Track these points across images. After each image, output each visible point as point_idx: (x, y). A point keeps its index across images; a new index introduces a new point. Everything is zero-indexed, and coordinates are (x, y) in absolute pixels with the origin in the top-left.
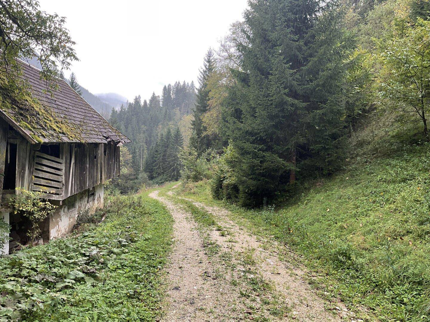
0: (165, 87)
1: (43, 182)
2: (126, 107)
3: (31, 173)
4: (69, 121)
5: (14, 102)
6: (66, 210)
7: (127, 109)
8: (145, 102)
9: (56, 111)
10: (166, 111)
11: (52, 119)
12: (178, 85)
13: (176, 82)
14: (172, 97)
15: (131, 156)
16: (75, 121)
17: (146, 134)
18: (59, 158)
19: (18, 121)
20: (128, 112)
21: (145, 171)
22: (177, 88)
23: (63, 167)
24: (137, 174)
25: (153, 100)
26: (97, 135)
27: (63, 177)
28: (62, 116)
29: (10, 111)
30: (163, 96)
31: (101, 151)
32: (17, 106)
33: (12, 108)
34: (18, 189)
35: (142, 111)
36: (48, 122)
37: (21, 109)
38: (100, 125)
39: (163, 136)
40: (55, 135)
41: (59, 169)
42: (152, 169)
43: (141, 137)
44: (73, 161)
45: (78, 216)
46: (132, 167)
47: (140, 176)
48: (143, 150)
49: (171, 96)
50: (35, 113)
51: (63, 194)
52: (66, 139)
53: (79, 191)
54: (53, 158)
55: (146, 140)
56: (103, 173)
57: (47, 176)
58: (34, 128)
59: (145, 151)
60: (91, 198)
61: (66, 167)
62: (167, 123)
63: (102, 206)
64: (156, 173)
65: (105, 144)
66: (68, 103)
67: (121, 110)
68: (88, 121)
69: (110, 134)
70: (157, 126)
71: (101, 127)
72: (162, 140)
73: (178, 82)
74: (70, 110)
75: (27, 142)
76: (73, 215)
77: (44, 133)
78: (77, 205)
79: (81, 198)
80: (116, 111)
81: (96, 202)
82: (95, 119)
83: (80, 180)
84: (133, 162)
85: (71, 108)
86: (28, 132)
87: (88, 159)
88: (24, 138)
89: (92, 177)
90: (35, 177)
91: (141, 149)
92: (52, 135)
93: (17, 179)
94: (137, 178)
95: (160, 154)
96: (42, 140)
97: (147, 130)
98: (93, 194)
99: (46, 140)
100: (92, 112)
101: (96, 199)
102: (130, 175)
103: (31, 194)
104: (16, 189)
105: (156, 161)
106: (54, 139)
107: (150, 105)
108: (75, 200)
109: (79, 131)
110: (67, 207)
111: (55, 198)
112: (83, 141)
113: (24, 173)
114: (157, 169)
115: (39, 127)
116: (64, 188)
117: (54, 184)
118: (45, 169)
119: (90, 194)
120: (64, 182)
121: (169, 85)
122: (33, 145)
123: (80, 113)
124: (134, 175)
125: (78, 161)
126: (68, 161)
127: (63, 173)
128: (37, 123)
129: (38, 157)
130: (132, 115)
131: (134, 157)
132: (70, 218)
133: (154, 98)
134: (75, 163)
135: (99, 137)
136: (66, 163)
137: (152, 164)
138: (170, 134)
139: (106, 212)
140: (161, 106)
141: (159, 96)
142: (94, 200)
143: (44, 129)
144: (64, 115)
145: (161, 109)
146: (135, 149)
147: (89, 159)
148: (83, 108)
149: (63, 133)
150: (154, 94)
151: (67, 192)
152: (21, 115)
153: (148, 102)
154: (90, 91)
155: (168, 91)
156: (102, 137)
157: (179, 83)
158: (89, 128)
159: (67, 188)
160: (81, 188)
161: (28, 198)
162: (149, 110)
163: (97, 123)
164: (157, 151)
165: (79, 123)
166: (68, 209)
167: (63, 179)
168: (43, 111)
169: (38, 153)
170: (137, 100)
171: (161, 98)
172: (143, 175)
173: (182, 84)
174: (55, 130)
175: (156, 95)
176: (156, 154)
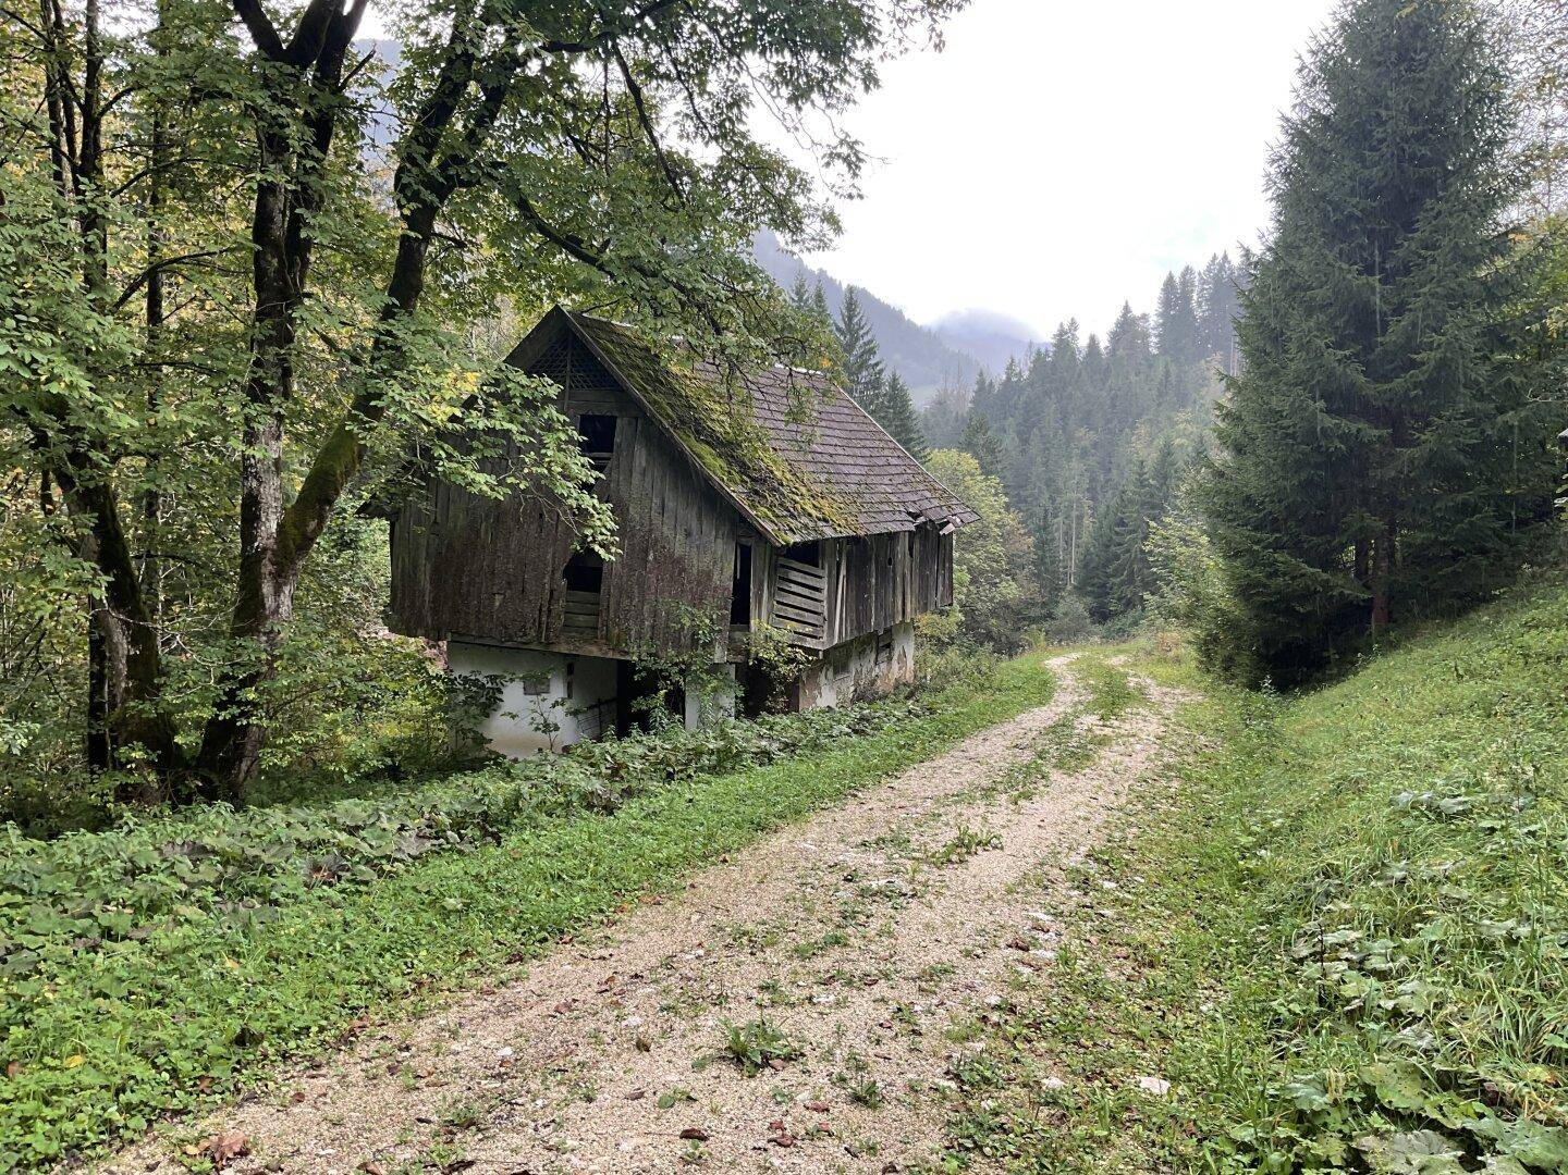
0: (1171, 279)
1: (791, 613)
2: (1024, 368)
3: (771, 595)
4: (835, 488)
5: (744, 468)
6: (830, 674)
7: (1026, 374)
8: (1093, 342)
9: (812, 468)
10: (1167, 374)
11: (804, 490)
12: (1222, 267)
13: (1215, 258)
14: (1198, 313)
15: (1031, 540)
16: (846, 484)
17: (1092, 461)
18: (817, 566)
19: (754, 507)
20: (1031, 384)
21: (1080, 590)
22: (1217, 280)
23: (824, 584)
24: (1051, 601)
25: (1124, 332)
26: (894, 512)
27: (825, 603)
28: (823, 478)
29: (740, 488)
30: (1160, 315)
31: (902, 547)
32: (749, 477)
33: (743, 481)
34: (753, 622)
35: (1080, 375)
36: (798, 498)
37: (753, 480)
38: (905, 484)
39: (1146, 470)
40: (811, 525)
41: (817, 589)
42: (1104, 585)
43: (1073, 471)
44: (843, 572)
45: (855, 691)
46: (1038, 576)
47: (1060, 610)
48: (1080, 518)
49: (1192, 311)
50: (776, 485)
51: (825, 638)
52: (829, 533)
53: (856, 634)
54: (807, 568)
55: (1092, 480)
56: (908, 597)
57: (797, 601)
58: (777, 516)
59: (1086, 521)
60: (884, 655)
61: (829, 583)
62: (1170, 418)
63: (909, 677)
64: (1119, 599)
65: (910, 532)
66: (835, 441)
67: (1009, 379)
68: (877, 480)
69: (926, 505)
70: (1133, 428)
71: (905, 489)
72: (1142, 483)
73: (1220, 256)
74: (839, 460)
75: (767, 541)
76: (844, 687)
77: (794, 524)
78: (853, 667)
79: (861, 654)
80: (991, 384)
81: (895, 666)
82: (893, 470)
83: (857, 609)
84: (1040, 562)
85: (840, 451)
86: (769, 527)
87: (873, 567)
88: (761, 536)
89: (881, 606)
90: (778, 602)
91: (1074, 514)
92: (806, 526)
93: (752, 607)
94: (1050, 616)
95: (1134, 531)
96: (793, 539)
97: (1095, 445)
98: (889, 646)
99: (797, 539)
100: (887, 452)
101: (895, 658)
102: (1031, 604)
103: (774, 632)
104: (752, 622)
105: (1117, 557)
106: (809, 534)
107: (1113, 351)
108: (848, 656)
109: (854, 509)
110: (831, 670)
111: (810, 643)
112: (862, 533)
113: (761, 596)
114: (1122, 584)
115: (785, 513)
116: (826, 627)
117: (808, 617)
118: (794, 588)
119: (883, 643)
120: (826, 614)
121: (1188, 271)
122: (778, 548)
123: (860, 461)
124: (1044, 604)
125: (853, 572)
126: (834, 572)
127: (823, 596)
128: (781, 505)
129: (784, 566)
130: (1046, 393)
131: (1042, 545)
132: (838, 693)
133: (1127, 327)
134: (848, 575)
135: (897, 517)
136: (829, 576)
137: (1104, 566)
138: (1169, 459)
139: (916, 689)
140: (1155, 352)
141: (1144, 317)
142: (890, 659)
143: (792, 516)
144: (826, 476)
145: (1151, 362)
146: (1045, 517)
147: (877, 569)
148: (868, 443)
149: (825, 520)
150: (1127, 309)
151: (831, 635)
152: (756, 492)
153: (1104, 343)
154: (907, 315)
155: (1183, 291)
156: (904, 516)
157: (1225, 257)
158: (876, 498)
159: (831, 627)
160: (860, 628)
161: (768, 638)
162: (1108, 370)
163: (898, 480)
164: (1122, 523)
165: (854, 487)
166: (836, 672)
167: (824, 608)
168: (789, 476)
169: (782, 560)
170: (1064, 341)
171: (1153, 320)
172: (1072, 605)
173: (1236, 259)
174: (810, 515)
175: (1136, 312)
176: (1117, 533)
